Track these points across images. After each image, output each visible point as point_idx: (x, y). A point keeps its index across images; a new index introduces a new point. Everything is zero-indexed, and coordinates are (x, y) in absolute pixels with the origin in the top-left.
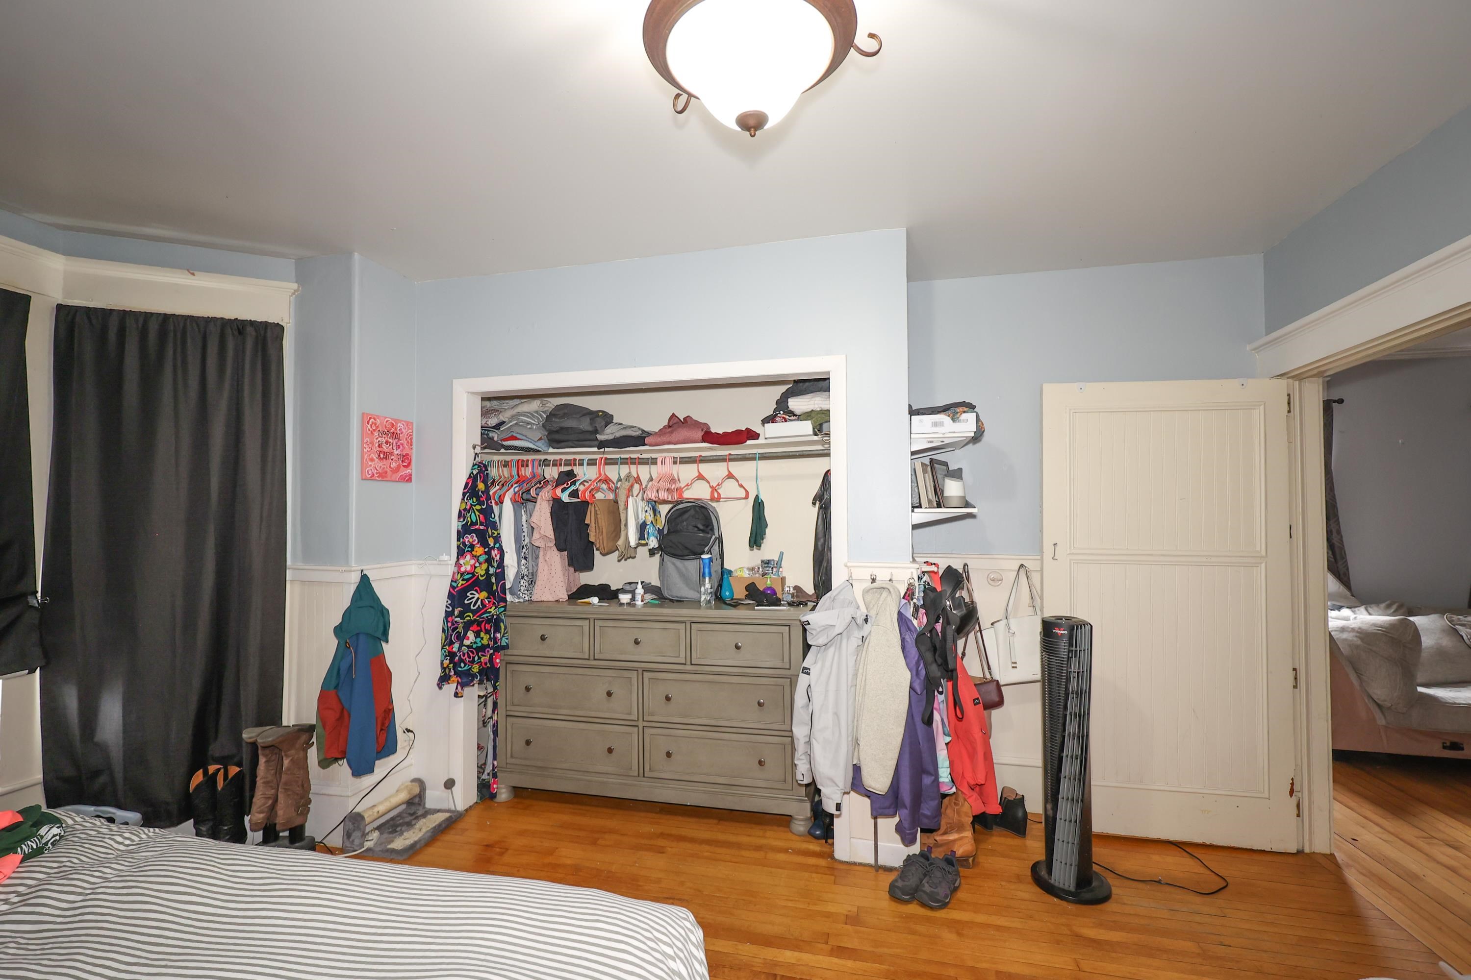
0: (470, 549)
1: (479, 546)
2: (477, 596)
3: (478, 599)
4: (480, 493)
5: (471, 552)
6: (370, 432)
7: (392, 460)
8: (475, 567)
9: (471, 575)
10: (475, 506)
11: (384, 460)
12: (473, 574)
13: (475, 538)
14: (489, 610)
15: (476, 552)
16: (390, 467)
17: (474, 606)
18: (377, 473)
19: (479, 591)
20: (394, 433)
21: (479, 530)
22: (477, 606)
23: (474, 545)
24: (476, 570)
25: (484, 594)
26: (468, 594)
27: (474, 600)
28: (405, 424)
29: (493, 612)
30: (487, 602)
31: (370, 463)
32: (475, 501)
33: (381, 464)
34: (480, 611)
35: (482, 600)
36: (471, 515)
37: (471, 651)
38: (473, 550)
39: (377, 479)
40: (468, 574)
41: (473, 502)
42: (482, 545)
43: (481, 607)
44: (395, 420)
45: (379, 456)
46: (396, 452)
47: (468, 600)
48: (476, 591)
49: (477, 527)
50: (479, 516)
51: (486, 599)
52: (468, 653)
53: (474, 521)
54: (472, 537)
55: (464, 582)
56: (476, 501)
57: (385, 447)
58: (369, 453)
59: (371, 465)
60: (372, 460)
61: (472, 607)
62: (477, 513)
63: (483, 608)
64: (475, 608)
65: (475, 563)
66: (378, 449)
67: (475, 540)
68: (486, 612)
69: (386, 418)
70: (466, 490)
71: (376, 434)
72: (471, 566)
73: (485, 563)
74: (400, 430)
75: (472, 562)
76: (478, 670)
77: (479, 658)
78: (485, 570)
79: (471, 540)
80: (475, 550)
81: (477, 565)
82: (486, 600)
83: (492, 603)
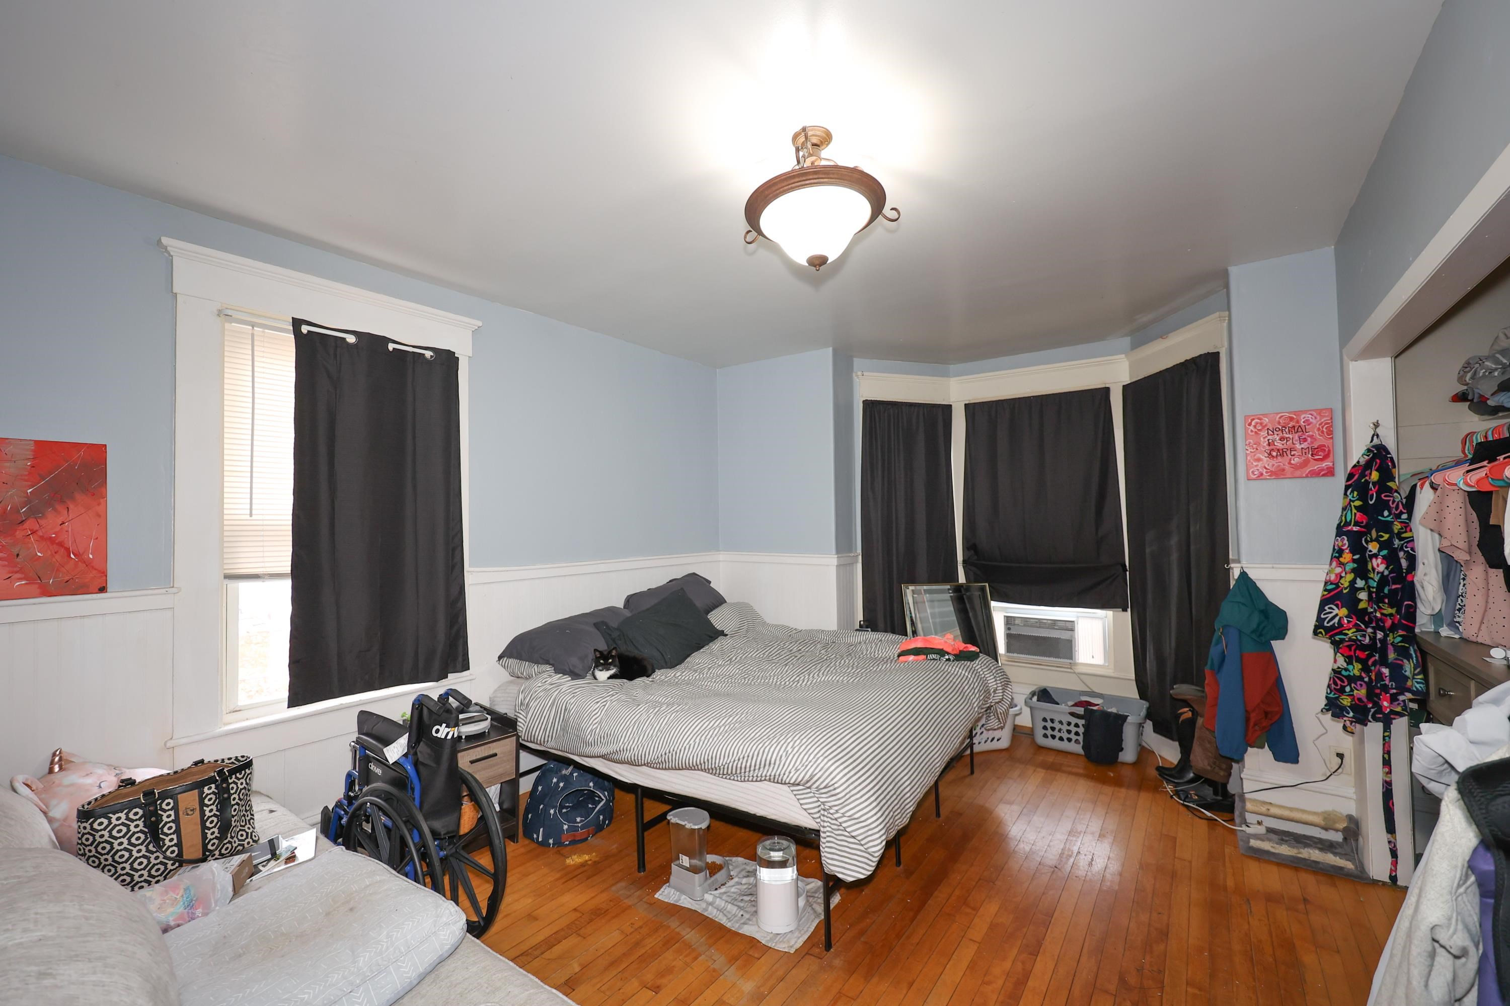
0: (1337, 555)
1: (1347, 551)
2: (1336, 611)
3: (1337, 615)
4: (1371, 485)
5: (1338, 558)
6: (1253, 434)
7: (1294, 455)
8: (1341, 577)
9: (1334, 586)
10: (1353, 501)
11: (1279, 458)
12: (1338, 586)
13: (1346, 542)
14: (1346, 632)
15: (1345, 558)
16: (1290, 463)
17: (1328, 623)
18: (1267, 473)
19: (1340, 607)
20: (1294, 427)
21: (1351, 531)
22: (1331, 623)
23: (1343, 550)
24: (1341, 581)
25: (1344, 611)
26: (1326, 608)
27: (1331, 616)
28: (1315, 414)
29: (1351, 635)
30: (1346, 621)
31: (1255, 464)
32: (1355, 495)
33: (1274, 462)
34: (1334, 630)
35: (1340, 618)
36: (1346, 514)
37: (1338, 678)
38: (1340, 556)
39: (1268, 477)
40: (1332, 584)
41: (1353, 497)
42: (1353, 552)
43: (1336, 625)
44: (1295, 413)
45: (1270, 454)
46: (1298, 446)
47: (1324, 615)
48: (1337, 606)
49: (1350, 528)
50: (1355, 514)
51: (1346, 617)
52: (1333, 678)
53: (1348, 520)
54: (1343, 540)
55: (1326, 593)
56: (1357, 495)
57: (1279, 444)
58: (1253, 454)
59: (1257, 465)
60: (1259, 460)
61: (1325, 624)
62: (1354, 511)
63: (1337, 628)
64: (1328, 625)
65: (1342, 572)
66: (1267, 448)
67: (1345, 544)
68: (1341, 633)
69: (1277, 414)
70: (1350, 483)
71: (1264, 433)
72: (1336, 575)
73: (1350, 573)
74: (1306, 421)
75: (1339, 570)
76: (1349, 704)
77: (1352, 690)
78: (1349, 582)
79: (1340, 544)
80: (1343, 556)
81: (1343, 574)
82: (1345, 619)
83: (1353, 624)
